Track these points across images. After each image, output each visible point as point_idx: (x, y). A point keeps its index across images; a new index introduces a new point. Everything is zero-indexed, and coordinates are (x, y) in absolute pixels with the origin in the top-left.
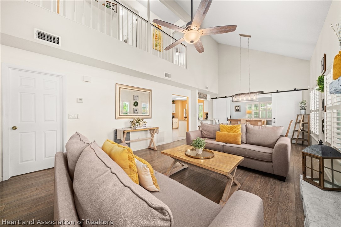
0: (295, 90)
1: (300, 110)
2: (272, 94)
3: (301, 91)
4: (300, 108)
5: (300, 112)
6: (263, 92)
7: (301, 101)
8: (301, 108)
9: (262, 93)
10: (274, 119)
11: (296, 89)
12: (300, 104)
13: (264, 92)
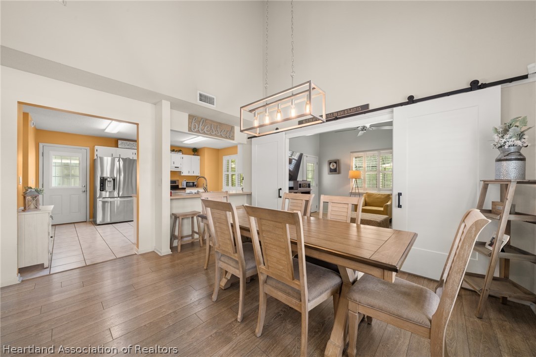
0: (475, 86)
1: (499, 160)
2: (395, 109)
3: (499, 87)
4: (498, 154)
5: (498, 171)
6: (367, 106)
7: (498, 125)
8: (504, 152)
9: (364, 109)
10: (400, 194)
11: (477, 82)
12: (496, 138)
13: (371, 108)
